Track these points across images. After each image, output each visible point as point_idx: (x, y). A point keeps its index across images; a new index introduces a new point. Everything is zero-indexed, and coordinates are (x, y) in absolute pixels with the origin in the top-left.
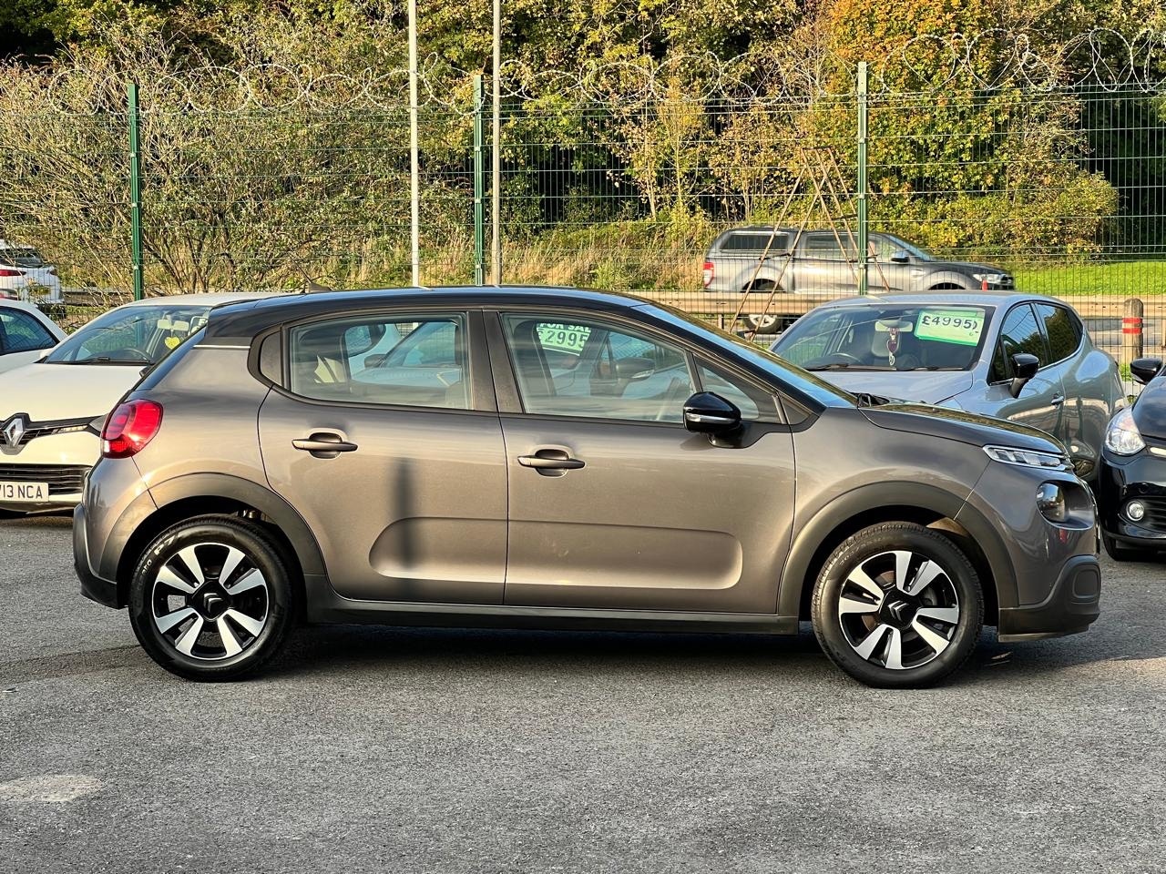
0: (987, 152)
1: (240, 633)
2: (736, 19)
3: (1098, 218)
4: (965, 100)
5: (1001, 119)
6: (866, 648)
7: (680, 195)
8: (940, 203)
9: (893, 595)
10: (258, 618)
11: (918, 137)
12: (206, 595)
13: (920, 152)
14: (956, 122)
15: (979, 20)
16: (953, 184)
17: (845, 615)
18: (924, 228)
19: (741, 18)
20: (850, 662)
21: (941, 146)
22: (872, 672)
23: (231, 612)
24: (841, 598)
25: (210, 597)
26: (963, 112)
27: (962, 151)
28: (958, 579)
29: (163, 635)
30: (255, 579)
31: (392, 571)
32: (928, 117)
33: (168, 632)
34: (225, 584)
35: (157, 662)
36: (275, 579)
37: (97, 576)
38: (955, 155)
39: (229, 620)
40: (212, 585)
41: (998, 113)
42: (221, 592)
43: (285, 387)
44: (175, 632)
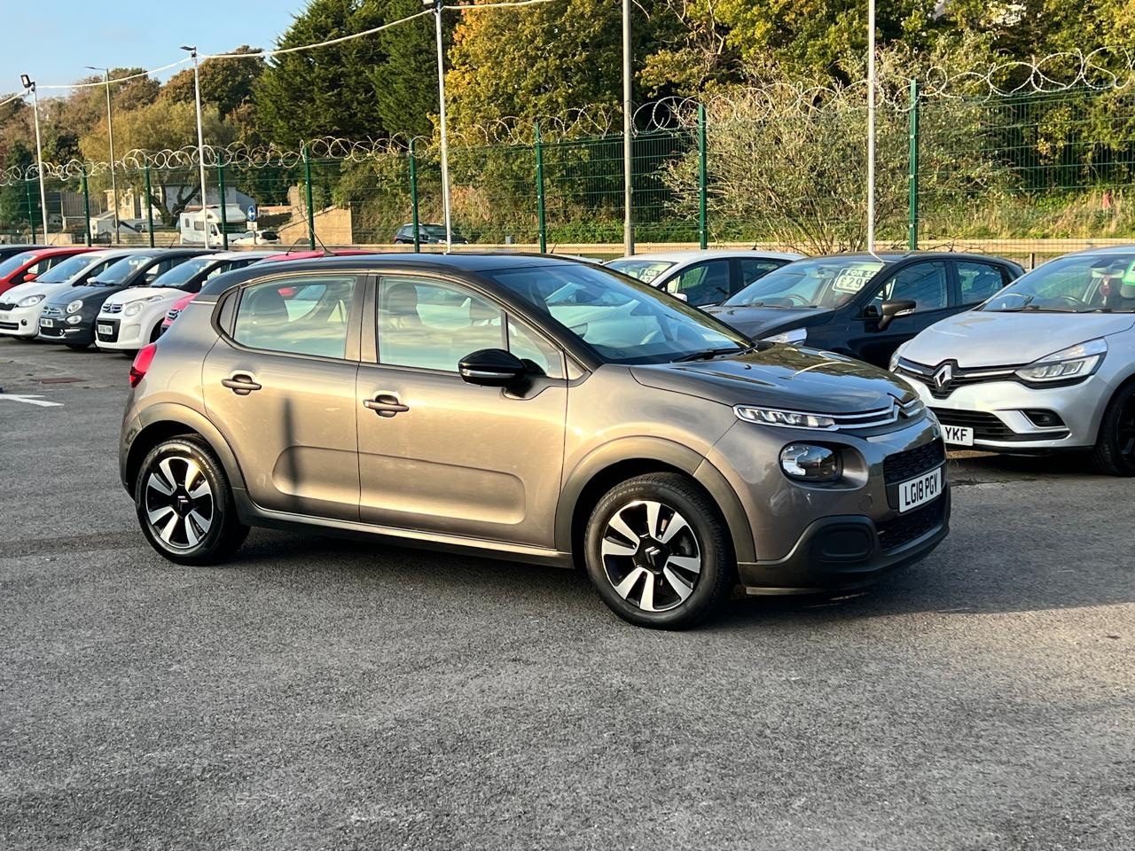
1: (199, 530)
6: (624, 588)
9: (647, 541)
10: (208, 519)
17: (606, 556)
20: (611, 600)
22: (629, 611)
24: (604, 541)
25: (182, 499)
28: (700, 531)
43: (231, 335)
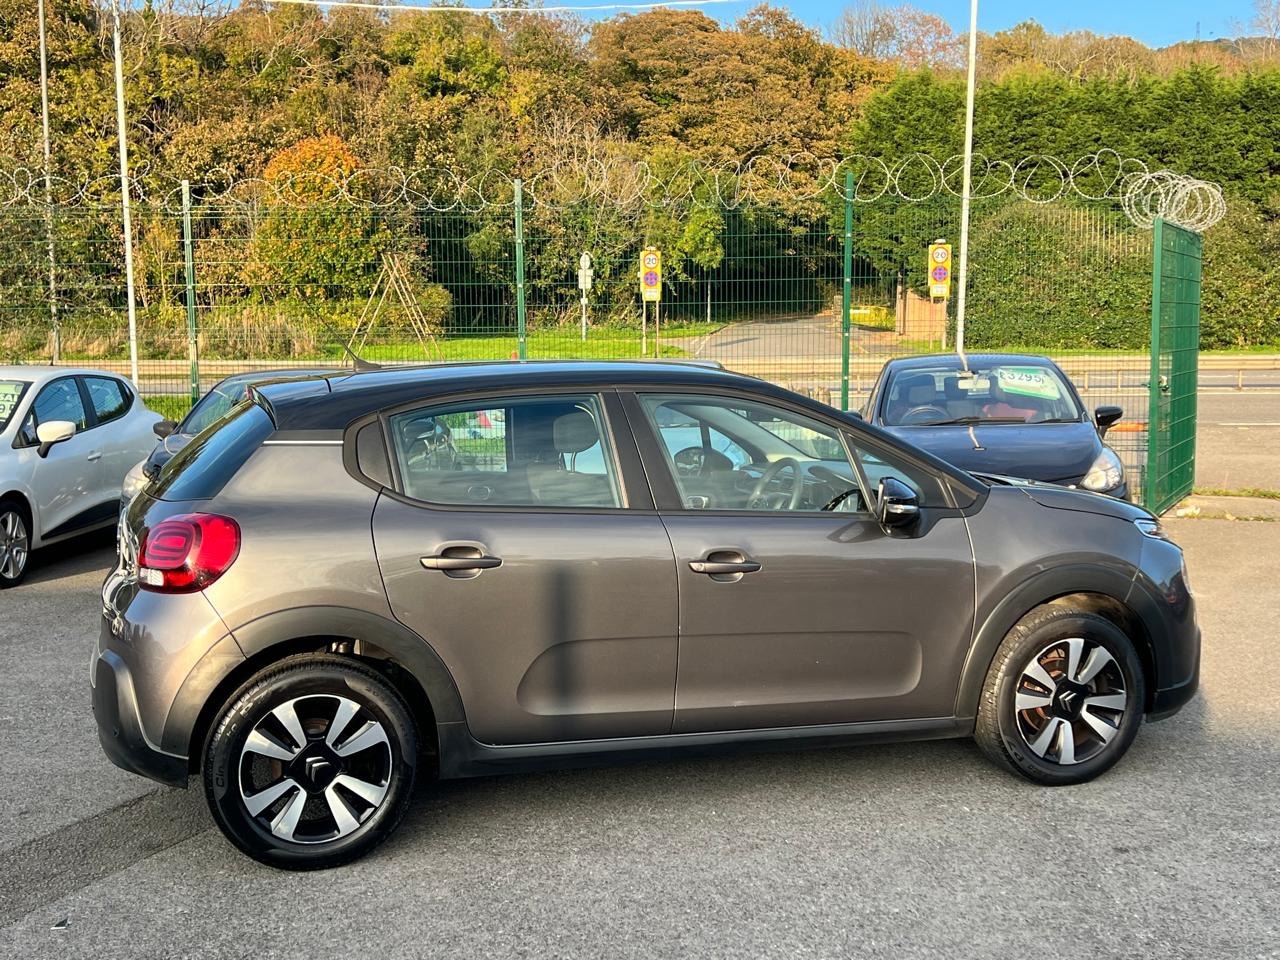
0: (372, 270)
1: (356, 804)
2: (196, 178)
3: (442, 312)
4: (357, 236)
5: (380, 248)
6: (1040, 745)
7: (164, 295)
8: (343, 301)
9: (1064, 685)
10: (377, 783)
11: (328, 258)
12: (309, 760)
13: (331, 269)
14: (352, 249)
15: (362, 185)
16: (352, 289)
17: (1021, 712)
18: (335, 317)
19: (199, 177)
20: (1026, 764)
21: (343, 266)
22: (1046, 770)
23: (342, 779)
24: (1018, 694)
25: (315, 763)
26: (356, 244)
27: (358, 268)
28: (1126, 664)
29: (255, 819)
30: (372, 734)
31: (543, 708)
32: (334, 245)
33: (260, 815)
34: (333, 745)
35: (249, 854)
36: (400, 733)
37: (158, 749)
38: (353, 271)
39: (341, 790)
40: (316, 746)
41: (378, 244)
42: (328, 754)
43: (397, 490)
44: (270, 813)
